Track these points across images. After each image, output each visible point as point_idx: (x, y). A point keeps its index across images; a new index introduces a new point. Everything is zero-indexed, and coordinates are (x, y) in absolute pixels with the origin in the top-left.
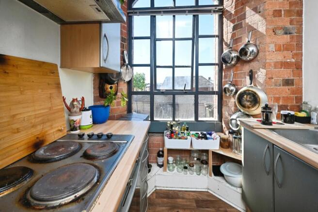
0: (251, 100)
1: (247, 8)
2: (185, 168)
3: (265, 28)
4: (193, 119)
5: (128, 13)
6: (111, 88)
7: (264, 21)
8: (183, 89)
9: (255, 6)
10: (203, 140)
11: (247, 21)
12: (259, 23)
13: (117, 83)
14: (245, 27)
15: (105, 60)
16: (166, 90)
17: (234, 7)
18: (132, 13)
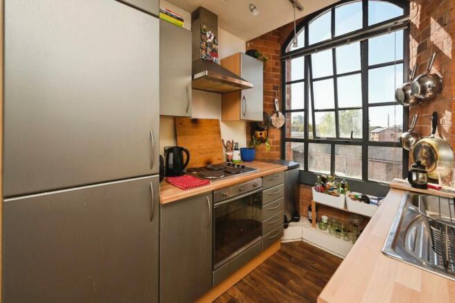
0: (426, 156)
1: (432, 20)
2: (338, 231)
3: (450, 49)
4: (360, 177)
5: (282, 59)
6: (261, 134)
7: (450, 39)
8: (350, 137)
9: (440, 16)
10: (363, 203)
11: (432, 38)
12: (445, 41)
13: (267, 130)
14: (430, 48)
15: (244, 115)
16: (328, 138)
17: (419, 17)
18: (284, 58)
